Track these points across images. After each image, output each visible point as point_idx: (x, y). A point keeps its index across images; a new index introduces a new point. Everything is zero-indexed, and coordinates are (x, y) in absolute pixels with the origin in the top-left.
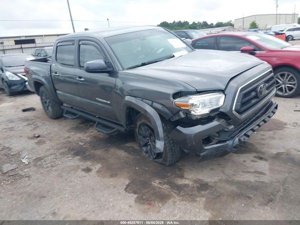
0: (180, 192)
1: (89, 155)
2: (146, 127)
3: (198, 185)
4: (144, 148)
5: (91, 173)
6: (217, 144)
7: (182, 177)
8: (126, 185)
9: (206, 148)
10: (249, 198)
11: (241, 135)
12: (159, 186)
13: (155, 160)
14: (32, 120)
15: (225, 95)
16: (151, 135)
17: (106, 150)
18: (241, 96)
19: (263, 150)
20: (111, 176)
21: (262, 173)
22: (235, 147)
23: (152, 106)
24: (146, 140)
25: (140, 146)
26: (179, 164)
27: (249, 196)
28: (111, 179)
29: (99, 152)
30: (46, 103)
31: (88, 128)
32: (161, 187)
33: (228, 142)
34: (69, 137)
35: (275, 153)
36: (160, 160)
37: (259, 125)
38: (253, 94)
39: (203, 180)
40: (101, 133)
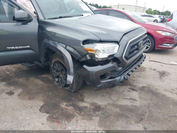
0: (81, 112)
1: (13, 82)
2: (59, 64)
3: (94, 107)
4: (57, 79)
5: (13, 96)
6: (109, 79)
7: (82, 101)
8: (41, 107)
9: (102, 82)
10: (128, 117)
11: (125, 74)
12: (66, 107)
13: (64, 88)
15: (119, 46)
16: (62, 70)
17: (27, 79)
18: (130, 48)
19: (134, 84)
20: (30, 99)
21: (135, 100)
22: (121, 82)
23: (65, 48)
24: (58, 74)
25: (54, 78)
26: (81, 91)
27: (128, 116)
28: (29, 101)
29: (21, 80)
32: (67, 108)
33: (116, 78)
35: (141, 86)
36: (68, 88)
37: (136, 68)
38: (136, 47)
39: (97, 104)
40: (24, 66)
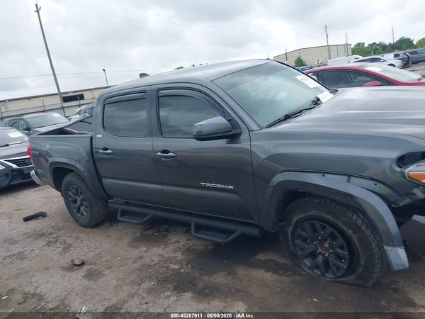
4: (308, 262)
13: (339, 279)
14: (51, 234)
17: (230, 273)
29: (220, 279)
30: (75, 202)
31: (166, 236)
34: (141, 258)
36: (350, 278)
